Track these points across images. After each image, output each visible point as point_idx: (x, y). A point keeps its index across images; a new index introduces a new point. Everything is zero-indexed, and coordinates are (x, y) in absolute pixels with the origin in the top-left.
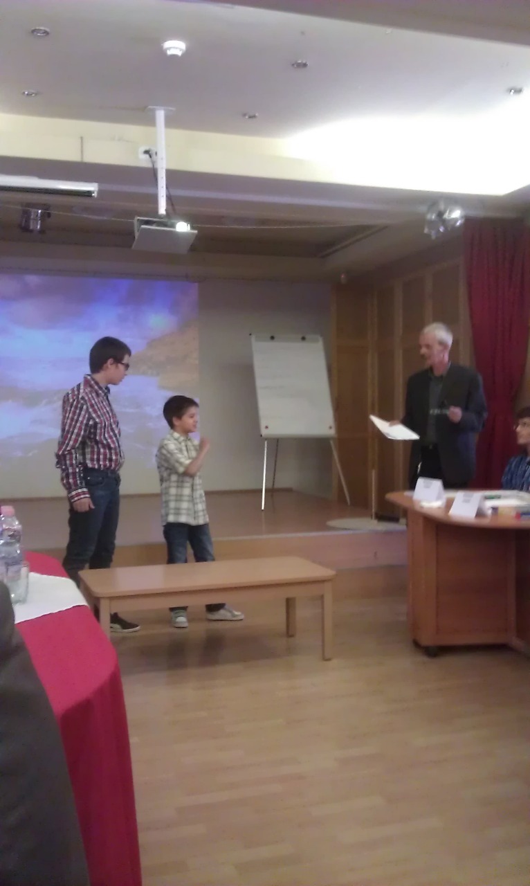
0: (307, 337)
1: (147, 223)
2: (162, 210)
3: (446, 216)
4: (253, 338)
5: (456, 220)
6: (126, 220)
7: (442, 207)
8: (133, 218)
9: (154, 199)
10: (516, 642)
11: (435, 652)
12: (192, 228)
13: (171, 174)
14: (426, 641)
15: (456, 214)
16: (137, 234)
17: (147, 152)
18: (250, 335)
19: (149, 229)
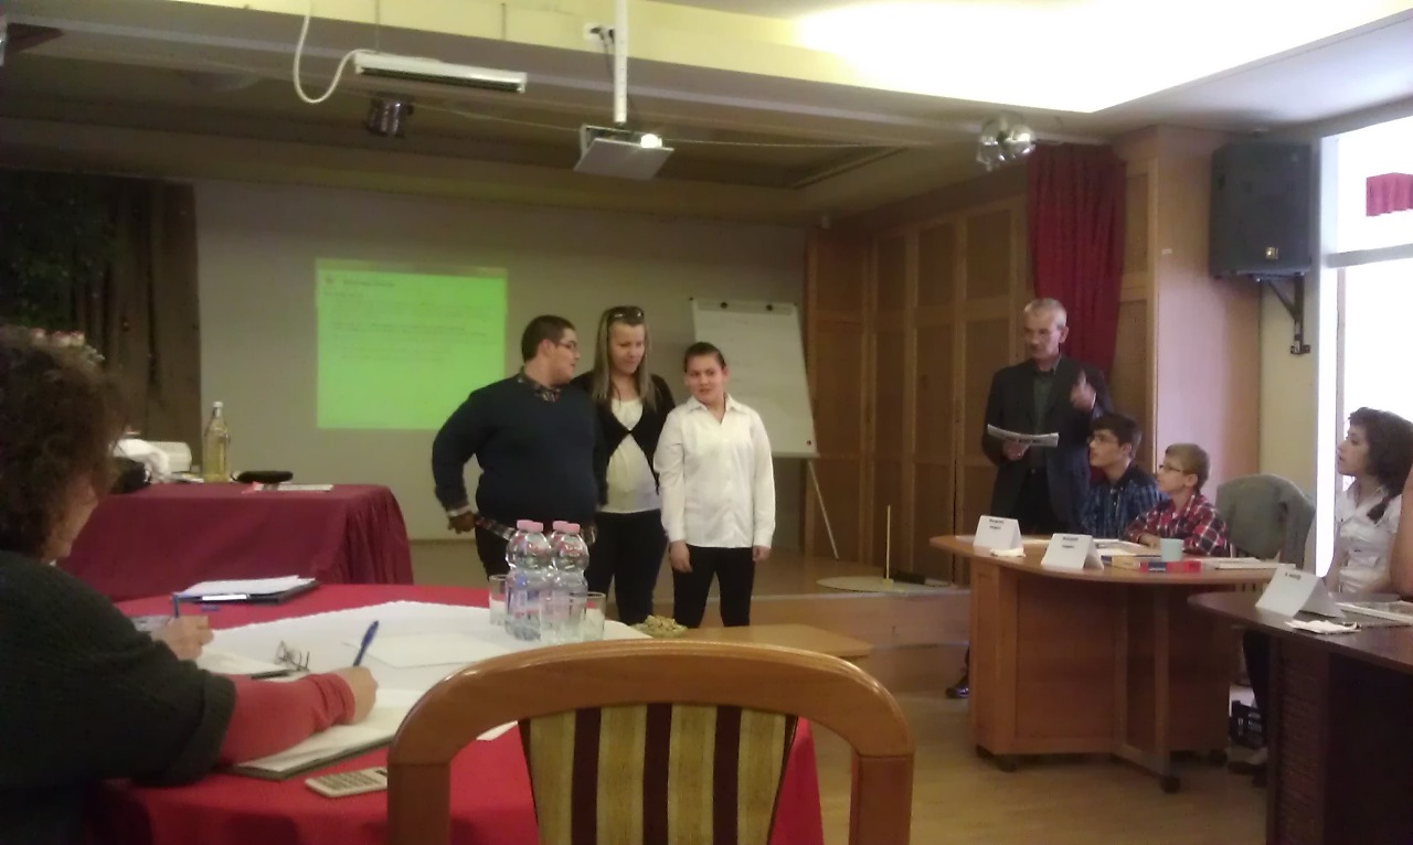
0: (774, 305)
1: (602, 134)
2: (621, 116)
3: (1009, 140)
4: (695, 305)
5: (1024, 146)
6: (568, 129)
7: (1004, 127)
8: (579, 126)
9: (609, 98)
10: (1129, 751)
11: (1012, 764)
12: (665, 144)
13: (635, 65)
14: (999, 748)
15: (1024, 138)
16: (585, 150)
17: (595, 31)
18: (691, 299)
19: (606, 143)
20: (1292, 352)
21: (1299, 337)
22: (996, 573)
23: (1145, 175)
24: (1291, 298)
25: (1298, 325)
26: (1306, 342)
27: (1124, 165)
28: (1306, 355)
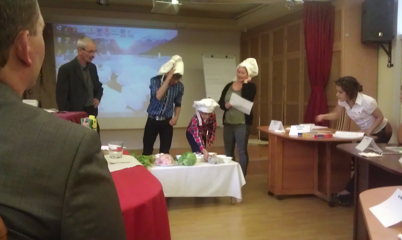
0: (228, 56)
4: (203, 56)
5: (300, 1)
10: (318, 193)
11: (281, 198)
12: (179, 2)
14: (277, 193)
16: (154, 5)
18: (202, 55)
19: (160, 3)
20: (388, 66)
21: (390, 62)
22: (276, 138)
23: (341, 11)
24: (388, 49)
25: (390, 58)
26: (392, 63)
27: (334, 7)
28: (392, 67)
